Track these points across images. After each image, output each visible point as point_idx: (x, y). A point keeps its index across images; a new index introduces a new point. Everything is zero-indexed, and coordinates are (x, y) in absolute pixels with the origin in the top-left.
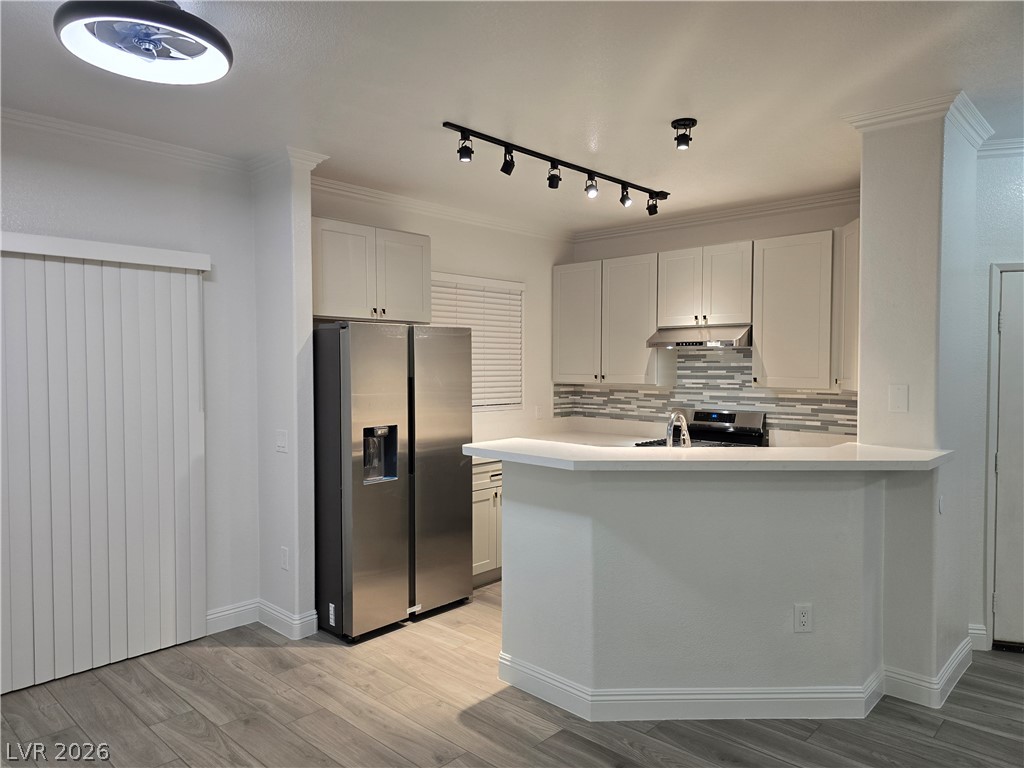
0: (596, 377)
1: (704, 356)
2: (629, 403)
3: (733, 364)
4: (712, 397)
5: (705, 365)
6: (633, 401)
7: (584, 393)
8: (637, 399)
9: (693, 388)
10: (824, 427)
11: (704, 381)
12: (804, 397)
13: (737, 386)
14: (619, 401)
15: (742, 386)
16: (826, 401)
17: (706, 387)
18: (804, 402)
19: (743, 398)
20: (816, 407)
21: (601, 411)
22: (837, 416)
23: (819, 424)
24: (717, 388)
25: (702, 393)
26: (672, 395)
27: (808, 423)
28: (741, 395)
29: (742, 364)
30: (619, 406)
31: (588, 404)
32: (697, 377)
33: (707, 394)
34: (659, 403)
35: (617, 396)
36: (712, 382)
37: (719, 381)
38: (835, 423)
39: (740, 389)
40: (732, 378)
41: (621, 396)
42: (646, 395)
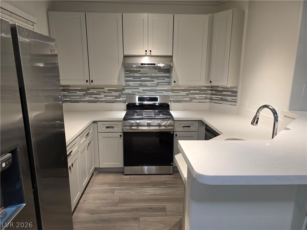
0: (87, 81)
1: (139, 71)
2: (100, 94)
3: (153, 75)
4: (143, 90)
5: (140, 75)
6: (101, 93)
7: (71, 90)
8: (104, 92)
9: (134, 86)
10: (191, 100)
11: (139, 83)
12: (184, 88)
13: (155, 85)
14: (93, 94)
15: (157, 84)
16: (192, 90)
17: (141, 85)
18: (183, 90)
19: (158, 90)
20: (188, 92)
21: (82, 99)
22: (195, 96)
23: (189, 99)
24: (146, 86)
25: (138, 89)
26: (124, 90)
27: (185, 99)
28: (157, 88)
29: (157, 75)
30: (93, 96)
31: (74, 96)
32: (136, 81)
33: (141, 89)
34: (117, 94)
35: (92, 91)
36: (143, 83)
37: (147, 83)
38: (195, 98)
39: (157, 86)
40: (153, 81)
41: (95, 91)
42: (109, 90)
